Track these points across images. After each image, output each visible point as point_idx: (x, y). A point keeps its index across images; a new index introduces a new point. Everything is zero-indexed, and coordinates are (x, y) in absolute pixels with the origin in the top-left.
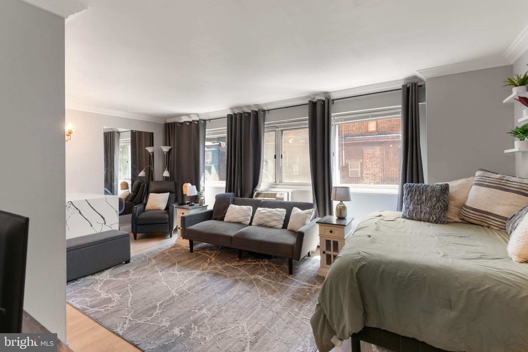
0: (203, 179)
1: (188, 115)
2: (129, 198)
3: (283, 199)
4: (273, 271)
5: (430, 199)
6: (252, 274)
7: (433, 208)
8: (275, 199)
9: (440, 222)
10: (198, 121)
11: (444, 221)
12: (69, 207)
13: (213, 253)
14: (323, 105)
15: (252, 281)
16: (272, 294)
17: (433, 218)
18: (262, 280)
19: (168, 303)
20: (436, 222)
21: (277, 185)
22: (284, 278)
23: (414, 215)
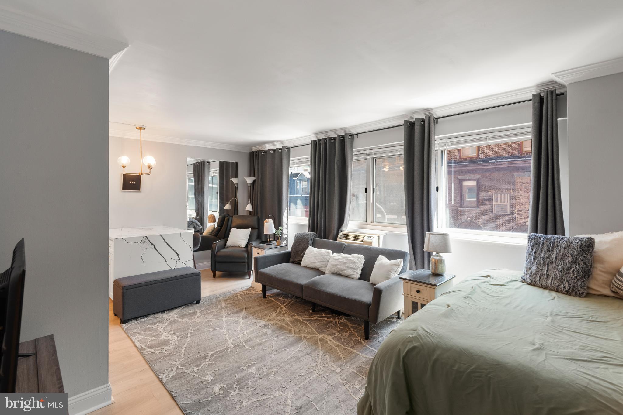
0: (287, 214)
1: (272, 142)
2: (213, 232)
3: (371, 243)
4: (347, 332)
5: (563, 259)
6: (320, 333)
7: (566, 272)
8: (362, 242)
9: (575, 294)
10: (281, 149)
11: (581, 292)
12: (145, 242)
13: (286, 301)
14: (423, 126)
15: (317, 341)
16: (334, 362)
17: (564, 287)
18: (329, 342)
19: (219, 355)
20: (569, 293)
21: (367, 225)
22: (358, 343)
23: (538, 279)
